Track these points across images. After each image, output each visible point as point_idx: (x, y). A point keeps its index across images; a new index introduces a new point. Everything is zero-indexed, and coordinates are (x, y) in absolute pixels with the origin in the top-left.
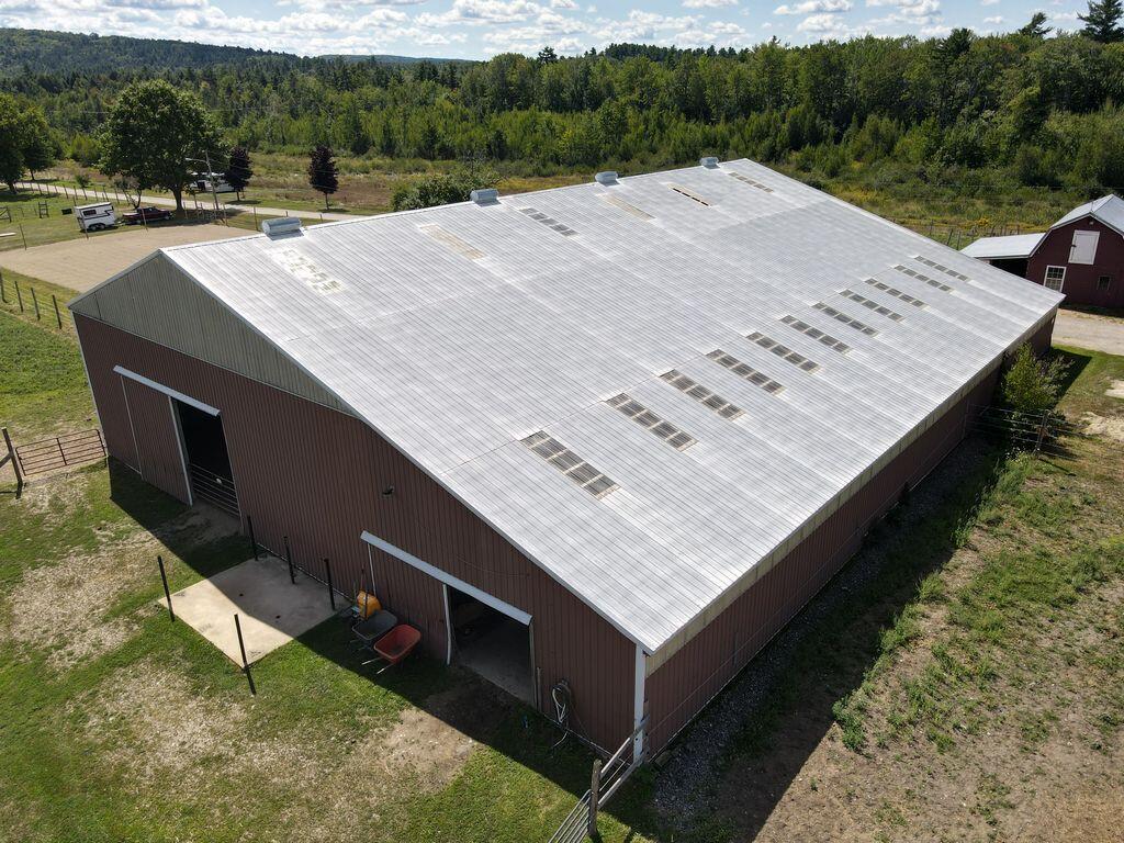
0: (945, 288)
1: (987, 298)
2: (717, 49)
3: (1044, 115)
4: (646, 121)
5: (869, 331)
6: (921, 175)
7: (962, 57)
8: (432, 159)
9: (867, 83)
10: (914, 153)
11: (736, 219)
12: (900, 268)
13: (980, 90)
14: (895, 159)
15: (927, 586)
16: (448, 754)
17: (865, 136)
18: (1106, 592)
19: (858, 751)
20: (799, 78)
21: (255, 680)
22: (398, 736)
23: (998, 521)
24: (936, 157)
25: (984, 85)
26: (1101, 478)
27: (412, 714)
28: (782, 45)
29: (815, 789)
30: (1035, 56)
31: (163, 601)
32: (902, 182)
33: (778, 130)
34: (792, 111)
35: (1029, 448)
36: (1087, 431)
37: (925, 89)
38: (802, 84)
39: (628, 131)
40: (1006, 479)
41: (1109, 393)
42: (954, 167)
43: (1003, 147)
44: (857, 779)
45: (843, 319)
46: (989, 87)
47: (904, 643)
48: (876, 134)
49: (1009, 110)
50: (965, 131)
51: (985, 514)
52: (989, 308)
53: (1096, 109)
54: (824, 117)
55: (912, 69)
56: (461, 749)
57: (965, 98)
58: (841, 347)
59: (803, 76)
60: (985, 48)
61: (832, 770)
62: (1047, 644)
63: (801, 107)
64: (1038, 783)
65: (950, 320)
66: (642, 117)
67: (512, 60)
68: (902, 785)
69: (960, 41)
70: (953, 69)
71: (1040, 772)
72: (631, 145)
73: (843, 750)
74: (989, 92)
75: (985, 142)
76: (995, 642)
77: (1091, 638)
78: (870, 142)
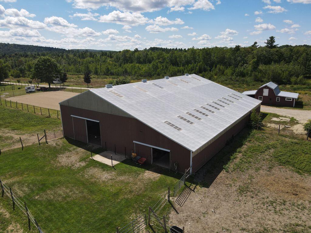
0: (238, 99)
1: (246, 101)
2: (178, 49)
3: (258, 65)
4: (163, 66)
5: (223, 107)
6: (231, 79)
7: (238, 52)
8: (108, 75)
9: (217, 58)
10: (229, 74)
11: (194, 86)
12: (228, 96)
13: (243, 59)
14: (224, 75)
15: (238, 150)
16: (156, 176)
17: (217, 70)
18: (270, 151)
19: (228, 172)
20: (200, 56)
21: (115, 168)
22: (146, 174)
23: (250, 141)
24: (234, 74)
25: (244, 58)
26: (270, 134)
27: (147, 171)
28: (195, 48)
29: (221, 177)
30: (255, 52)
31: (91, 158)
32: (227, 81)
33: (196, 68)
34: (199, 64)
35: (256, 129)
36: (267, 126)
37: (230, 59)
38: (201, 58)
39: (158, 69)
40: (252, 134)
41: (272, 120)
42: (238, 77)
43: (249, 73)
44: (228, 176)
45: (218, 104)
46: (245, 59)
47: (235, 158)
48: (219, 69)
49: (250, 64)
50: (240, 69)
51: (248, 139)
52: (247, 103)
53: (270, 64)
54: (207, 65)
55: (227, 54)
56: (158, 175)
57: (240, 61)
58: (218, 109)
59: (201, 56)
60: (243, 50)
61: (224, 175)
62: (260, 158)
63: (201, 63)
64: (258, 176)
65: (239, 105)
66: (162, 65)
67: (127, 51)
68: (236, 176)
69: (238, 48)
70: (236, 55)
71: (259, 174)
72: (159, 72)
73: (226, 173)
74: (245, 60)
75: (245, 71)
76: (251, 158)
77: (268, 157)
78: (218, 71)
